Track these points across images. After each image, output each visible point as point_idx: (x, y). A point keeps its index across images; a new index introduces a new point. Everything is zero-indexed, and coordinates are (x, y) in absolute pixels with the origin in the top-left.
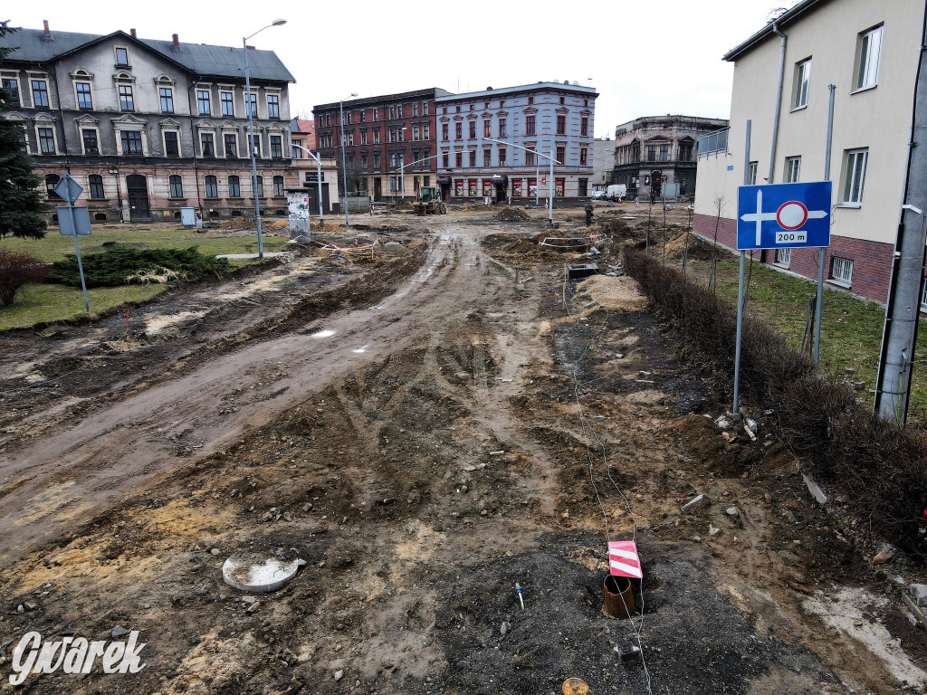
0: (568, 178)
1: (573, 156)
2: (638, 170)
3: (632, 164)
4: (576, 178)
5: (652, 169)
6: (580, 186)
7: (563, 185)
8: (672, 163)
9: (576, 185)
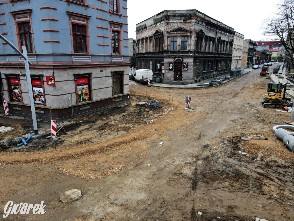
0: (96, 73)
1: (101, 41)
2: (163, 58)
3: (155, 53)
4: (108, 71)
5: (175, 57)
6: (114, 82)
7: (89, 84)
8: (191, 52)
9: (109, 82)
